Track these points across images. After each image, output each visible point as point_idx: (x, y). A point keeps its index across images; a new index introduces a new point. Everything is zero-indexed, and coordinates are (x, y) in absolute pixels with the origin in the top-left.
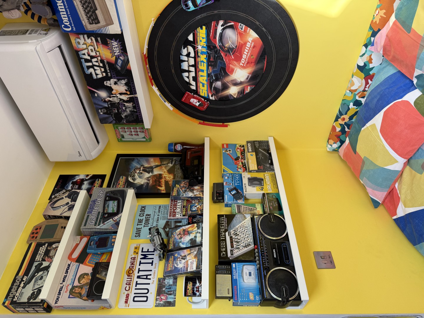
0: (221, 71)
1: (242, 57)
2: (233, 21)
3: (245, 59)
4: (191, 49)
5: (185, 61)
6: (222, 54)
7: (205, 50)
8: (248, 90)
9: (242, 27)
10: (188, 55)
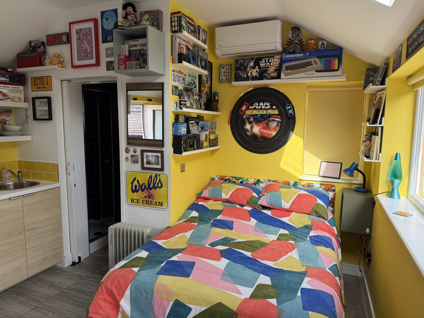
0: (258, 120)
1: (264, 130)
2: (281, 125)
3: (263, 131)
4: (269, 107)
5: (264, 104)
6: (266, 121)
7: (268, 113)
8: (248, 133)
9: (278, 129)
10: (266, 106)
